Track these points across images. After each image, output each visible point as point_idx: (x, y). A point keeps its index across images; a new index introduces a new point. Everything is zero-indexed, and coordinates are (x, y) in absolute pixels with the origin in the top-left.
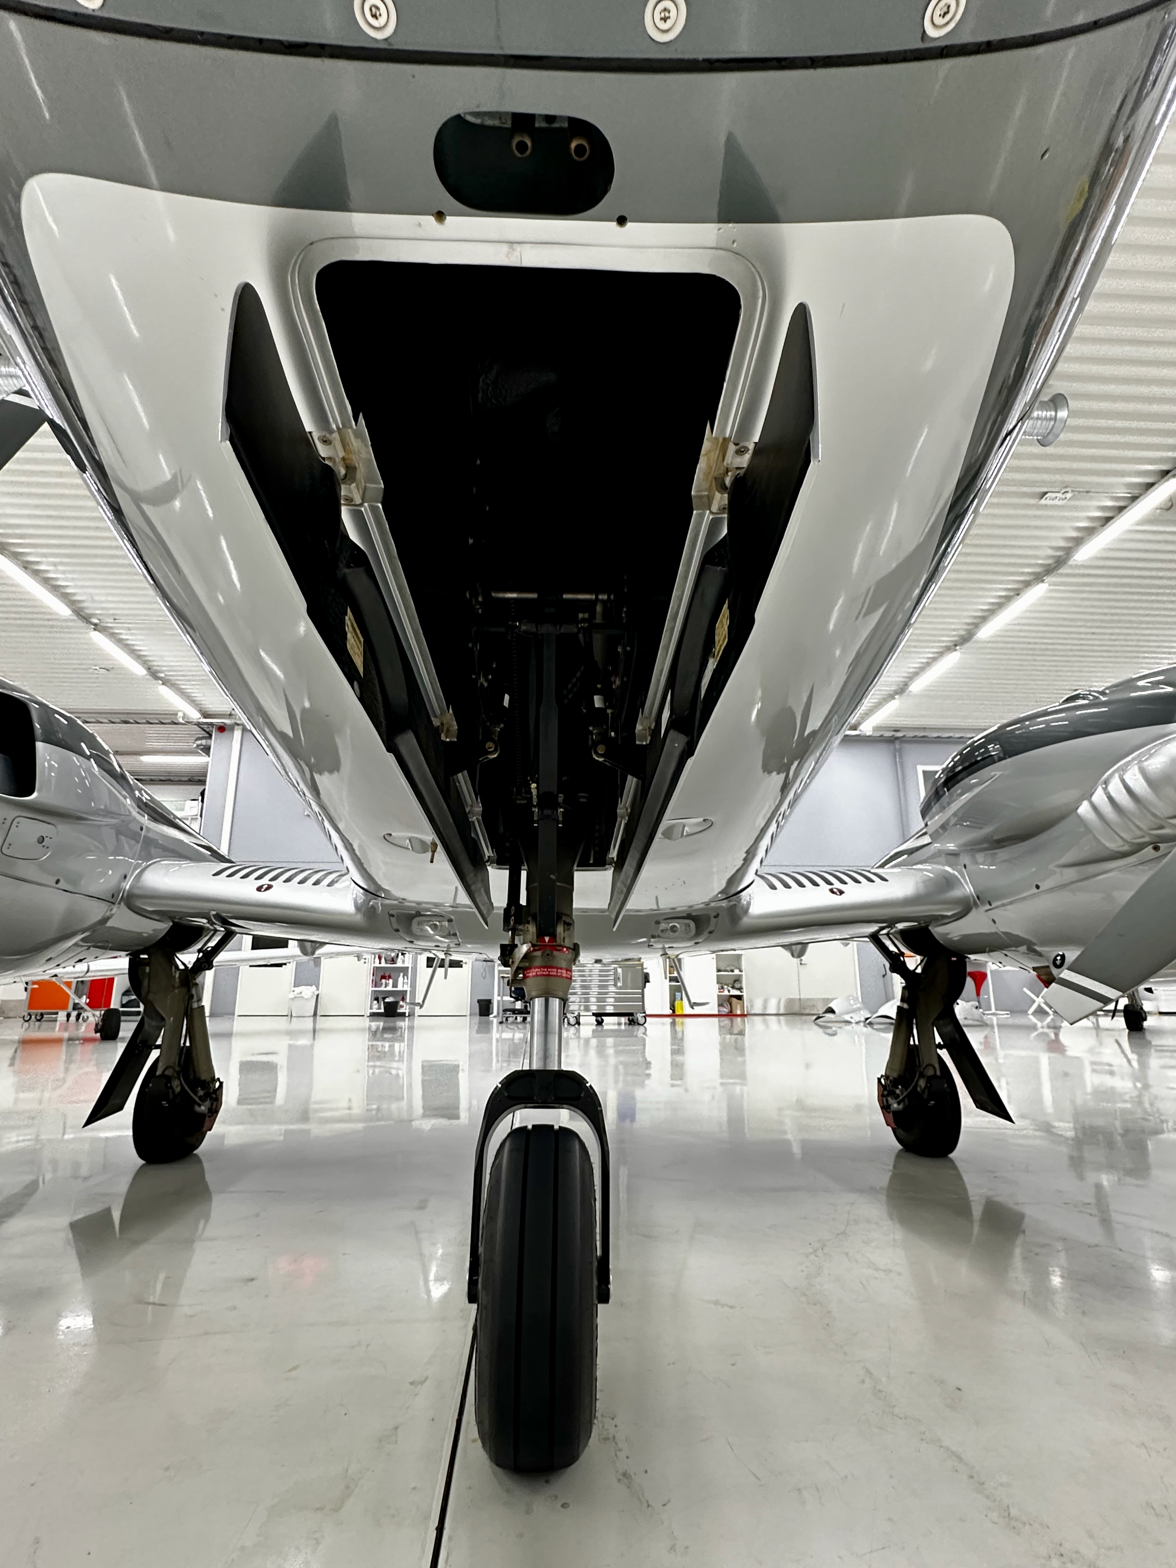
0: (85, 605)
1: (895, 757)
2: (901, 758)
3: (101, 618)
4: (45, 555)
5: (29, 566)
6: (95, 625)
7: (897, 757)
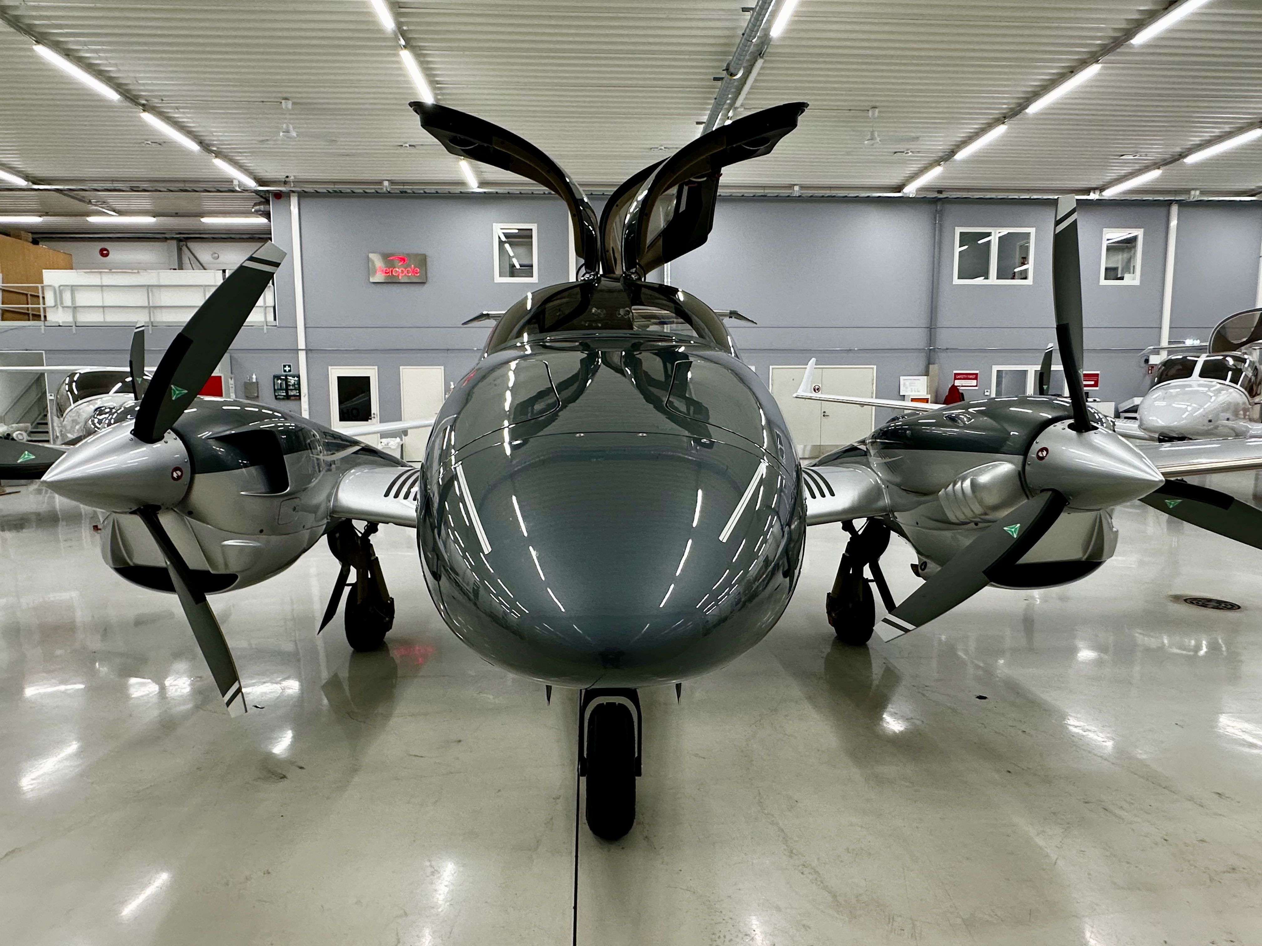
0: (131, 87)
1: (935, 218)
2: (940, 220)
3: (148, 99)
4: (85, 44)
5: (71, 54)
6: (143, 105)
7: (937, 218)
